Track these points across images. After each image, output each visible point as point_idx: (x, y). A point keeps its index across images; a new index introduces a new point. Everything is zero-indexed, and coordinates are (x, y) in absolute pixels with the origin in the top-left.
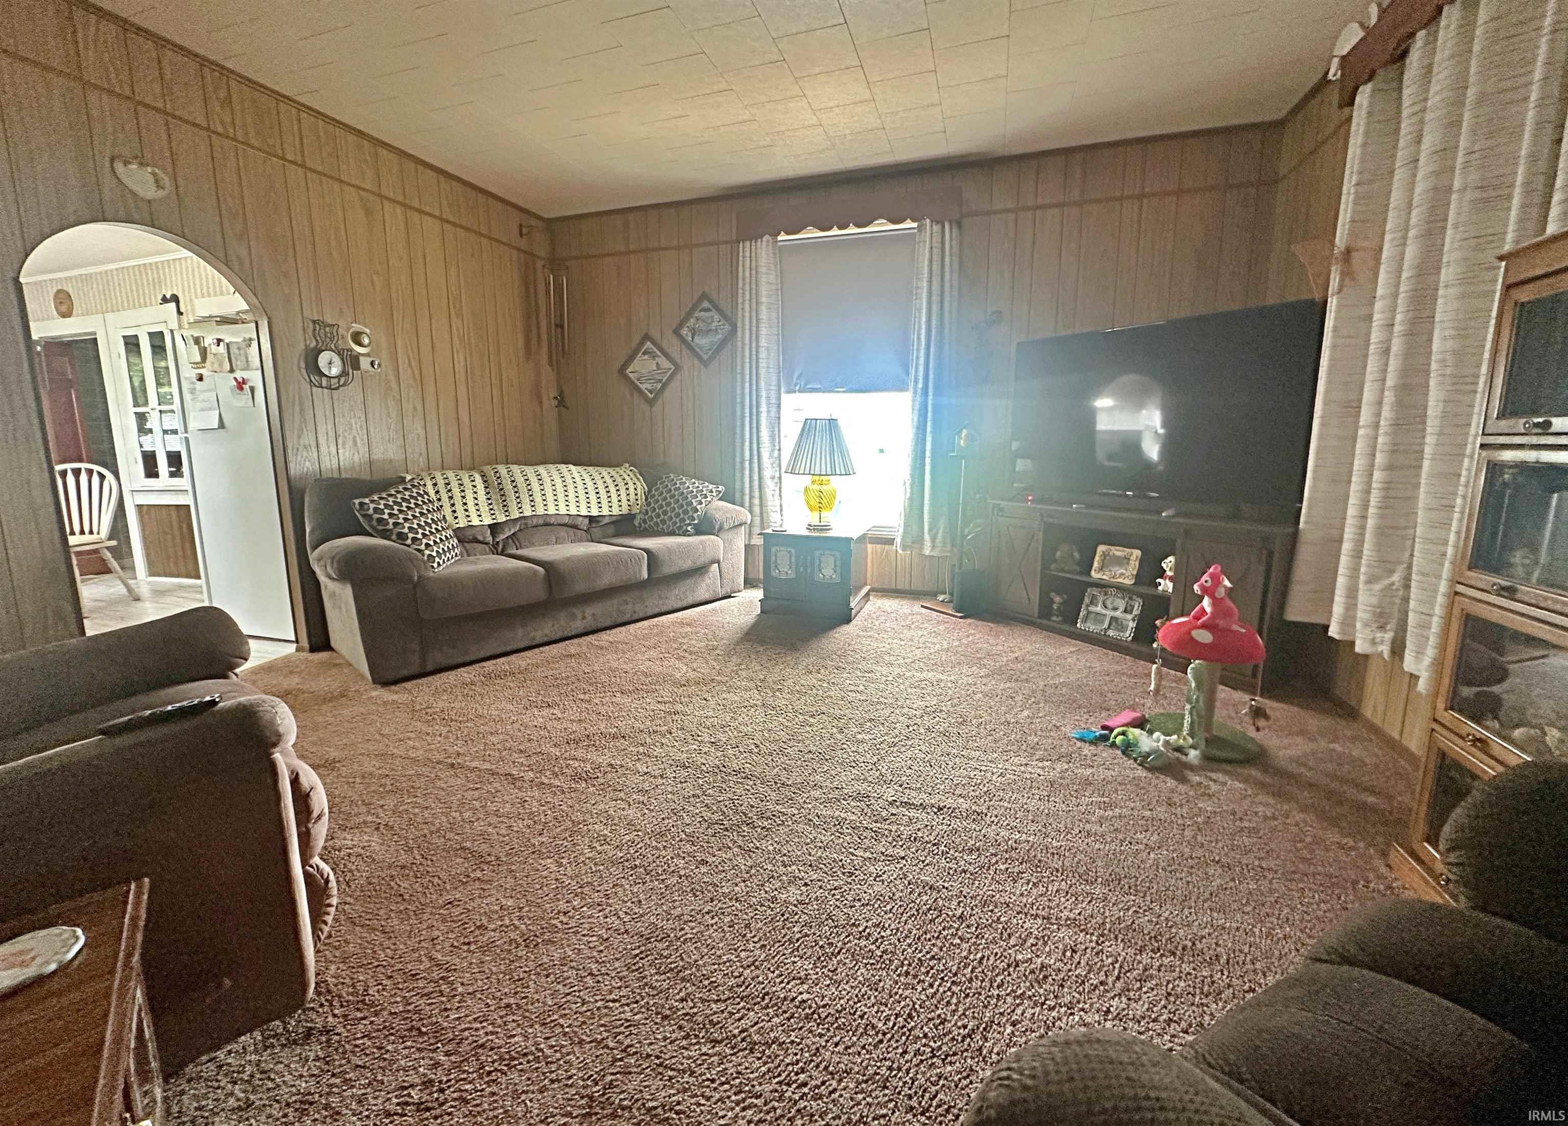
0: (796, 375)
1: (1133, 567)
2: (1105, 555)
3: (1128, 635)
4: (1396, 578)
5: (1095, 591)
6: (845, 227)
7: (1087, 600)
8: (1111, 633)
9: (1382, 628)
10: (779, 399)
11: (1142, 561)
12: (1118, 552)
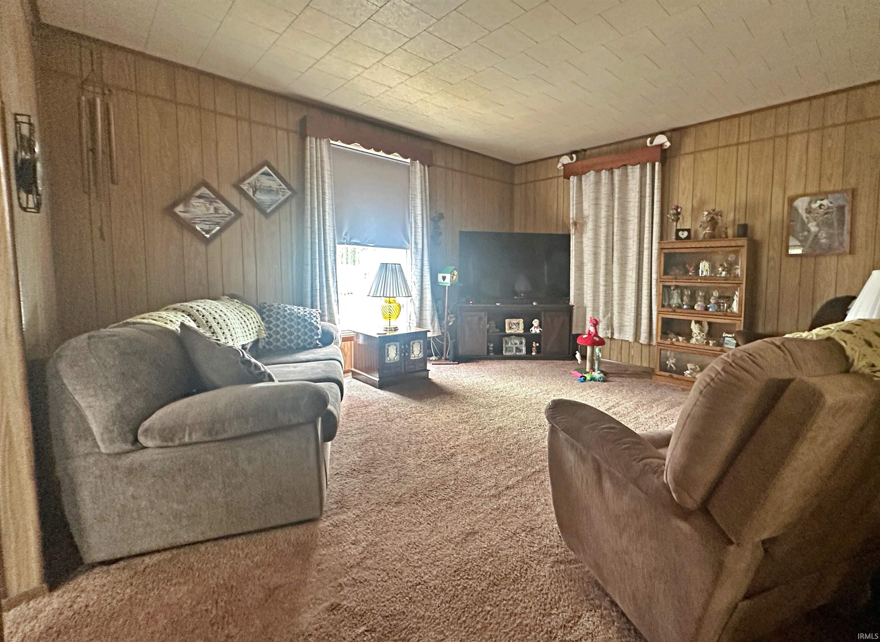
0: (344, 234)
1: (522, 326)
2: (510, 323)
3: (524, 352)
4: (609, 315)
5: (507, 338)
6: (378, 151)
7: (504, 342)
8: (518, 354)
9: (608, 329)
10: (335, 247)
11: (524, 323)
12: (515, 321)
